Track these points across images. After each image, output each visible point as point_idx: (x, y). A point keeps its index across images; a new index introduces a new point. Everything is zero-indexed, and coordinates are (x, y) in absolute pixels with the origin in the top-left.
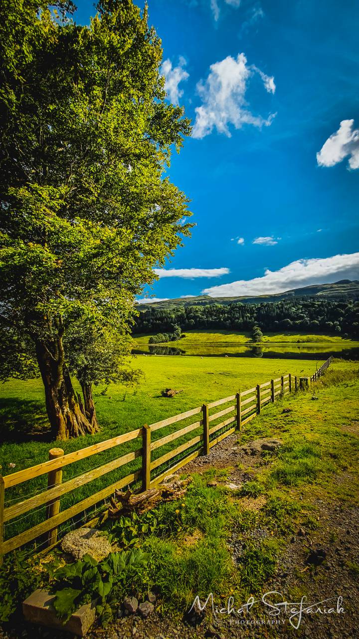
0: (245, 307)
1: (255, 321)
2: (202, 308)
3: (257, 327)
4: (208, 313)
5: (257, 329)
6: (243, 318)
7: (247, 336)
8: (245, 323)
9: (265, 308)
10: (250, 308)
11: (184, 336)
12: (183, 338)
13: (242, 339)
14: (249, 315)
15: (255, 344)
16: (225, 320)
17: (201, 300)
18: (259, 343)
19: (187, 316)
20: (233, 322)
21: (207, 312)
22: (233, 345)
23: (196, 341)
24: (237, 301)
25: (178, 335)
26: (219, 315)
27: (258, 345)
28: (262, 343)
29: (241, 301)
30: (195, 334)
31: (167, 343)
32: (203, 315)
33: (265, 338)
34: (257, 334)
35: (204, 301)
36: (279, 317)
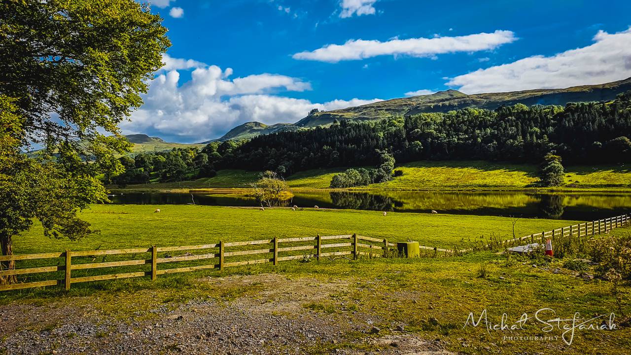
0: (529, 113)
1: (550, 141)
2: (438, 117)
3: (554, 154)
4: (453, 127)
5: (553, 159)
6: (524, 137)
7: (531, 174)
8: (528, 146)
9: (573, 115)
10: (541, 116)
11: (399, 173)
12: (398, 178)
13: (519, 179)
14: (537, 129)
15: (545, 190)
16: (487, 140)
17: (442, 100)
18: (554, 188)
19: (408, 133)
20: (502, 144)
21: (450, 125)
22: (498, 190)
23: (423, 182)
24: (515, 102)
25: (388, 171)
26: (474, 131)
27: (552, 191)
28: (560, 188)
29: (523, 101)
30: (422, 169)
31: (365, 188)
32: (440, 132)
33: (569, 178)
34: (550, 170)
35: (447, 103)
36: (604, 133)
